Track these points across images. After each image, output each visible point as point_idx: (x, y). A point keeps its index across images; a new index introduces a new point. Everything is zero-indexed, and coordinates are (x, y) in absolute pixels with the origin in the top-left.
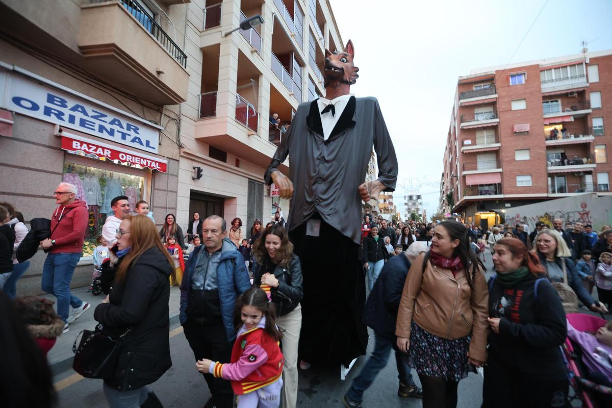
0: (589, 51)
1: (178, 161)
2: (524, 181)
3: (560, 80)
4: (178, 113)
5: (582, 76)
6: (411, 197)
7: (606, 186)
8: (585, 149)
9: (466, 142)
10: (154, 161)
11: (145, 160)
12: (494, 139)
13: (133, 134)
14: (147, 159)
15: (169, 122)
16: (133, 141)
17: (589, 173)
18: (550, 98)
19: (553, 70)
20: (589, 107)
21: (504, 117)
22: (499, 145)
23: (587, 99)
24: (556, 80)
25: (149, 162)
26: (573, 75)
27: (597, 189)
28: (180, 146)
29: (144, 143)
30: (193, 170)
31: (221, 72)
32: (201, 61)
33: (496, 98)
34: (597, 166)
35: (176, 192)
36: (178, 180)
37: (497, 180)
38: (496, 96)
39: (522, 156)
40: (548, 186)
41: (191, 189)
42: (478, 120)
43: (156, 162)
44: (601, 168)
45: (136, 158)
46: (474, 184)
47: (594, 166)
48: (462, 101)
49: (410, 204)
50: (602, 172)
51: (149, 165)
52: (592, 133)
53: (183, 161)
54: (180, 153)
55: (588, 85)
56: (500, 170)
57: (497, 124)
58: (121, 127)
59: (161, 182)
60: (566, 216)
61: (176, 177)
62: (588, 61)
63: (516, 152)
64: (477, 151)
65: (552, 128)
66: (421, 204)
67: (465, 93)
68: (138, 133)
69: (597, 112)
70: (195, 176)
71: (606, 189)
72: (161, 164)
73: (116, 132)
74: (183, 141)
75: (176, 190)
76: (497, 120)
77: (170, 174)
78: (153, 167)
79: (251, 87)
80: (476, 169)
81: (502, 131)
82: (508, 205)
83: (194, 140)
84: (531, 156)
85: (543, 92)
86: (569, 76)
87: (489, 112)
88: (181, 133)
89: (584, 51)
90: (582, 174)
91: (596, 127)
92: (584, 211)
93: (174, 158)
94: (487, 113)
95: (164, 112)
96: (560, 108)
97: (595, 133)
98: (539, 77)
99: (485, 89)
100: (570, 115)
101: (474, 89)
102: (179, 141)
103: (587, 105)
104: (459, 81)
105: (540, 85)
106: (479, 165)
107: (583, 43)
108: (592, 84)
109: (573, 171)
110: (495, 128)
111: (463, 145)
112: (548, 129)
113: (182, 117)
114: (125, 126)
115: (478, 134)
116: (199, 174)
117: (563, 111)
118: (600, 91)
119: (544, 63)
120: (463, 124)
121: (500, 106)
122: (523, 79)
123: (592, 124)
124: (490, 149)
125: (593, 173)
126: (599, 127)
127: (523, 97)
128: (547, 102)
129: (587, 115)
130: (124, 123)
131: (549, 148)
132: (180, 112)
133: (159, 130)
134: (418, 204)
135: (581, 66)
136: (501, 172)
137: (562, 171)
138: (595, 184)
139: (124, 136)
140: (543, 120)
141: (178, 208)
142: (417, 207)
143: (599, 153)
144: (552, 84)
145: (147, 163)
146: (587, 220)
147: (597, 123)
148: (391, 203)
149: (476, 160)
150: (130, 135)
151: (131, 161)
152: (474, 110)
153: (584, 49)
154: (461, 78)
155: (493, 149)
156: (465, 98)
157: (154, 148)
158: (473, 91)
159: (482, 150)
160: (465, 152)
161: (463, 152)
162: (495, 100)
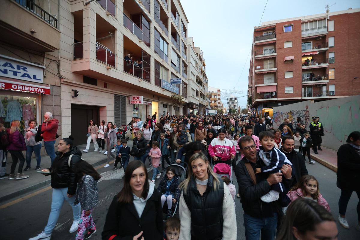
0: (330, 11)
1: (60, 87)
2: (289, 90)
3: (312, 29)
4: (57, 56)
5: (325, 27)
6: (231, 99)
7: (333, 92)
8: (324, 71)
9: (258, 67)
10: (40, 88)
11: (33, 88)
12: (273, 65)
13: (22, 72)
14: (34, 87)
15: (50, 62)
16: (24, 76)
17: (325, 85)
18: (306, 40)
19: (309, 23)
20: (327, 47)
21: (280, 52)
22: (276, 69)
23: (327, 41)
24: (310, 29)
25: (36, 89)
26: (320, 27)
27: (328, 94)
28: (61, 77)
29: (32, 77)
30: (72, 92)
31: (85, 29)
32: (73, 21)
33: (276, 40)
34: (329, 81)
35: (60, 106)
36: (61, 99)
37: (274, 90)
38: (275, 39)
39: (289, 76)
40: (302, 93)
41: (71, 104)
42: (264, 54)
43: (41, 89)
44: (332, 82)
45: (26, 87)
46: (261, 92)
47: (328, 81)
48: (256, 42)
49: (231, 103)
50: (332, 85)
51: (36, 91)
52: (328, 62)
53: (63, 87)
54: (61, 82)
55: (328, 33)
56: (276, 84)
57: (275, 56)
58: (13, 67)
59: (48, 100)
60: (299, 113)
61: (59, 97)
62: (329, 18)
63: (285, 73)
64: (264, 72)
65: (306, 59)
66: (237, 103)
67: (258, 37)
68: (26, 71)
69: (332, 49)
70: (73, 95)
71: (333, 94)
72: (45, 90)
73: (8, 71)
74: (62, 74)
75: (60, 105)
76: (276, 54)
77: (54, 95)
78: (40, 92)
79: (110, 38)
80: (263, 83)
81: (279, 61)
82: (280, 104)
83: (71, 73)
84: (293, 76)
85: (302, 37)
86: (318, 27)
87: (272, 49)
88: (61, 69)
89: (327, 11)
90: (321, 86)
91: (330, 58)
92: (307, 110)
93: (56, 85)
94: (270, 49)
95: (45, 56)
96: (312, 47)
97: (330, 62)
98: (300, 27)
99: (270, 35)
100: (317, 51)
101: (263, 34)
102: (59, 74)
103: (326, 45)
104: (255, 30)
105: (301, 32)
106: (265, 81)
107: (327, 6)
108: (330, 32)
109: (316, 84)
110: (274, 59)
111: (256, 69)
112: (304, 59)
113: (61, 59)
114: (15, 66)
115: (265, 62)
116: (76, 94)
117: (313, 49)
118: (334, 37)
119: (304, 19)
120: (256, 56)
121: (278, 45)
122: (291, 29)
123: (328, 57)
124: (271, 72)
125: (327, 85)
126: (332, 58)
127: (291, 40)
128: (305, 43)
129: (326, 51)
130: (15, 65)
131: (304, 70)
132: (58, 56)
133: (43, 69)
134: (235, 103)
135: (324, 21)
136: (276, 85)
137: (310, 84)
138: (328, 92)
139: (15, 73)
140: (301, 54)
141: (63, 115)
142: (235, 105)
143: (331, 74)
144: (308, 32)
145: (35, 90)
146: (308, 116)
147: (331, 56)
148: (219, 103)
149: (263, 78)
150: (20, 73)
151: (21, 89)
152: (263, 48)
153: (327, 10)
154: (256, 28)
155: (273, 71)
156: (258, 41)
157: (40, 80)
158: (262, 36)
159: (267, 72)
160: (257, 73)
161: (256, 73)
162: (275, 41)
